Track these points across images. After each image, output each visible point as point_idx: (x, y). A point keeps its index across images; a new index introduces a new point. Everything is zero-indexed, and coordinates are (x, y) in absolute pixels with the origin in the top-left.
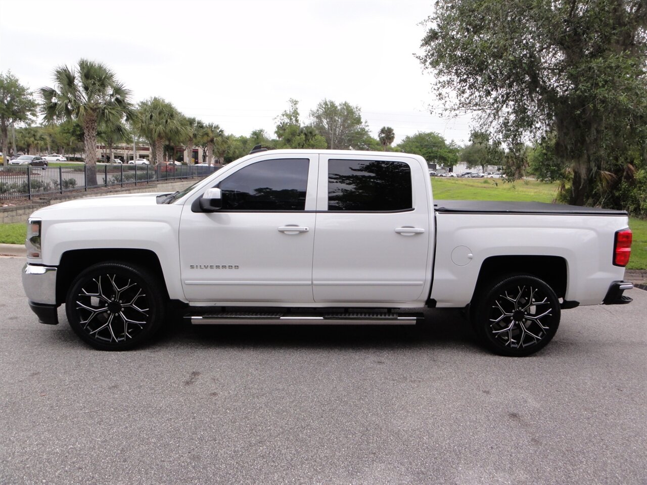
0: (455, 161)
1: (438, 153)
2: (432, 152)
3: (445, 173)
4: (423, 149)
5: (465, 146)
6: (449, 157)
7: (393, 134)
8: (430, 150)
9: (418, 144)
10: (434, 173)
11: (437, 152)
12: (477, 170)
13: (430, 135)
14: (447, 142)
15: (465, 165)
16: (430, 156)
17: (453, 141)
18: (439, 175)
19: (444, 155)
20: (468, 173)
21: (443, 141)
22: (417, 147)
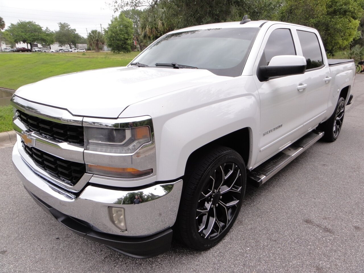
0: (52, 42)
1: (40, 37)
2: (35, 36)
3: (47, 50)
4: (27, 33)
5: (56, 32)
6: (48, 39)
7: (3, 22)
8: (33, 34)
9: (22, 30)
10: (40, 50)
11: (39, 35)
12: (66, 47)
13: (29, 23)
14: (44, 29)
15: (58, 44)
16: (34, 39)
17: (47, 28)
18: (43, 51)
19: (44, 37)
20: (61, 50)
21: (40, 28)
22: (22, 32)
